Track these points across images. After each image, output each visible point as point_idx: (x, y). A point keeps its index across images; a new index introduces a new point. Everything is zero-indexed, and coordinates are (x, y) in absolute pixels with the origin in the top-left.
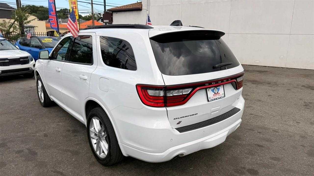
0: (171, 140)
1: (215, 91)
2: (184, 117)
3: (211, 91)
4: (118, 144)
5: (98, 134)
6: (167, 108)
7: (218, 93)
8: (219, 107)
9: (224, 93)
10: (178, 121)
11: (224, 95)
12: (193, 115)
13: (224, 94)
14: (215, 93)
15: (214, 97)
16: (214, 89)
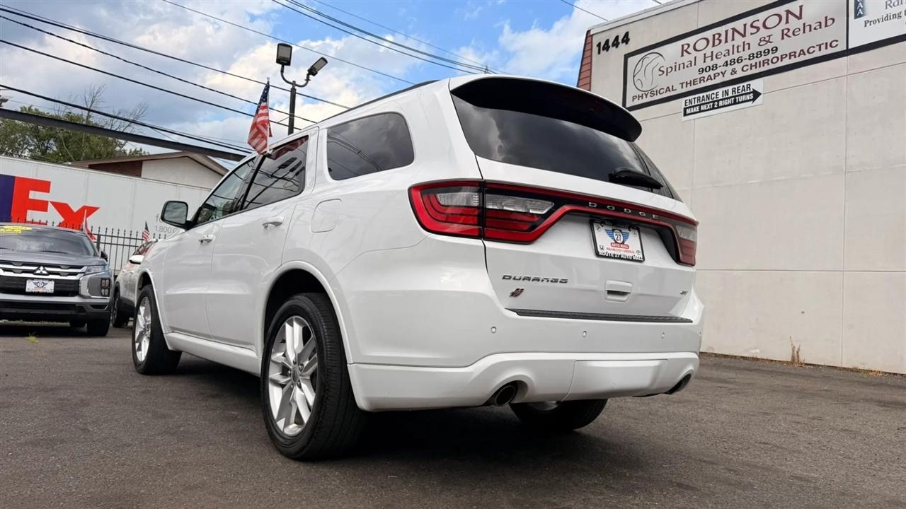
0: (494, 330)
1: (616, 237)
2: (529, 279)
3: (606, 234)
4: (347, 367)
5: (291, 367)
6: (486, 243)
7: (623, 243)
8: (630, 285)
9: (640, 250)
10: (513, 286)
11: (641, 256)
12: (556, 281)
13: (641, 253)
14: (616, 242)
15: (614, 250)
16: (613, 230)
